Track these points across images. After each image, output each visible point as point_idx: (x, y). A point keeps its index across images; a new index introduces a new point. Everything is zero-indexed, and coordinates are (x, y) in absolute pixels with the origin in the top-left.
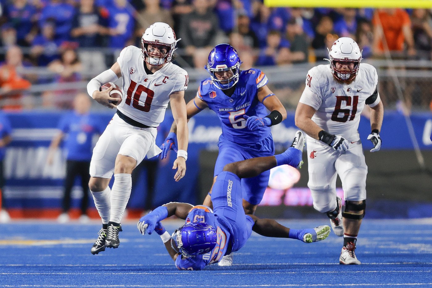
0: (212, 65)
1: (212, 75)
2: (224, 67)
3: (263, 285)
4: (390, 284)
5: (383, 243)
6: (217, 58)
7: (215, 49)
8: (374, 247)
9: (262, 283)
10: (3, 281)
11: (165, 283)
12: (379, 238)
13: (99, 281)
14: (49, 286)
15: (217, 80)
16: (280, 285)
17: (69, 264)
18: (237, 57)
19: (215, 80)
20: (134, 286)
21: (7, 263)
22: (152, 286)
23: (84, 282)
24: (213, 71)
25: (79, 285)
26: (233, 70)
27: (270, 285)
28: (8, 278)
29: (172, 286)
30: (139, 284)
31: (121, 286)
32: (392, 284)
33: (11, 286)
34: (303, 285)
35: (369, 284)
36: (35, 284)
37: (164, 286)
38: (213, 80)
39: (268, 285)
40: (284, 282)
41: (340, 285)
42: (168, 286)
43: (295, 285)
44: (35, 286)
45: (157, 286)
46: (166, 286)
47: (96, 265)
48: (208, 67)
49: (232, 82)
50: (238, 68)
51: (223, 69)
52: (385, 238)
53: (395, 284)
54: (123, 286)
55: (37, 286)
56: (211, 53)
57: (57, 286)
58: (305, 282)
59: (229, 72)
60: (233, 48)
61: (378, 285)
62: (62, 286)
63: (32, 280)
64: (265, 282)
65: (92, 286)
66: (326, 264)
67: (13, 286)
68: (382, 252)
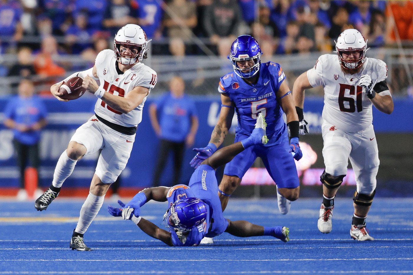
0: (234, 55)
1: (234, 65)
2: (246, 57)
3: (282, 260)
4: (400, 259)
5: (394, 220)
6: (239, 48)
7: (238, 40)
8: (386, 224)
9: (281, 258)
10: (39, 255)
11: (190, 258)
12: (391, 216)
13: (129, 256)
14: (82, 260)
15: (239, 69)
16: (298, 260)
17: (101, 239)
18: (258, 48)
19: (237, 68)
20: (162, 260)
21: (42, 239)
22: (178, 260)
23: (114, 256)
24: (235, 60)
25: (110, 259)
26: (253, 59)
27: (288, 260)
28: (43, 253)
29: (197, 260)
30: (165, 259)
31: (149, 260)
32: (403, 259)
33: (46, 260)
34: (320, 260)
35: (381, 259)
36: (68, 259)
37: (189, 260)
38: (235, 69)
39: (286, 260)
40: (301, 257)
41: (354, 259)
42: (194, 260)
43: (312, 260)
44: (68, 260)
45: (183, 260)
46: (191, 260)
47: (125, 241)
48: (231, 56)
49: (253, 71)
50: (259, 58)
51: (245, 59)
52: (397, 216)
53: (405, 259)
54: (151, 260)
55: (71, 260)
56: (233, 43)
57: (89, 260)
58: (322, 256)
59: (250, 61)
60: (254, 39)
61: (389, 259)
62: (94, 260)
63: (66, 255)
64: (284, 257)
65: (122, 260)
66: (341, 240)
67: (48, 260)
68: (393, 229)
